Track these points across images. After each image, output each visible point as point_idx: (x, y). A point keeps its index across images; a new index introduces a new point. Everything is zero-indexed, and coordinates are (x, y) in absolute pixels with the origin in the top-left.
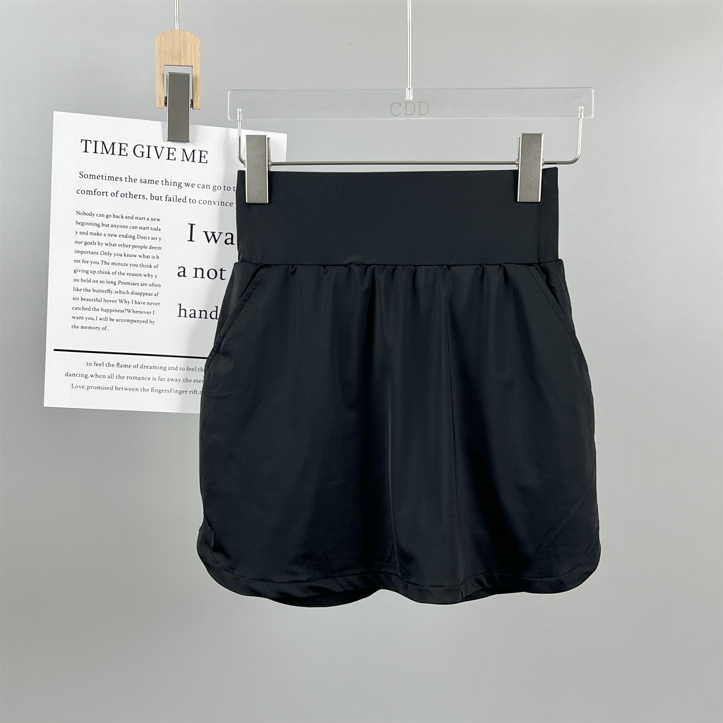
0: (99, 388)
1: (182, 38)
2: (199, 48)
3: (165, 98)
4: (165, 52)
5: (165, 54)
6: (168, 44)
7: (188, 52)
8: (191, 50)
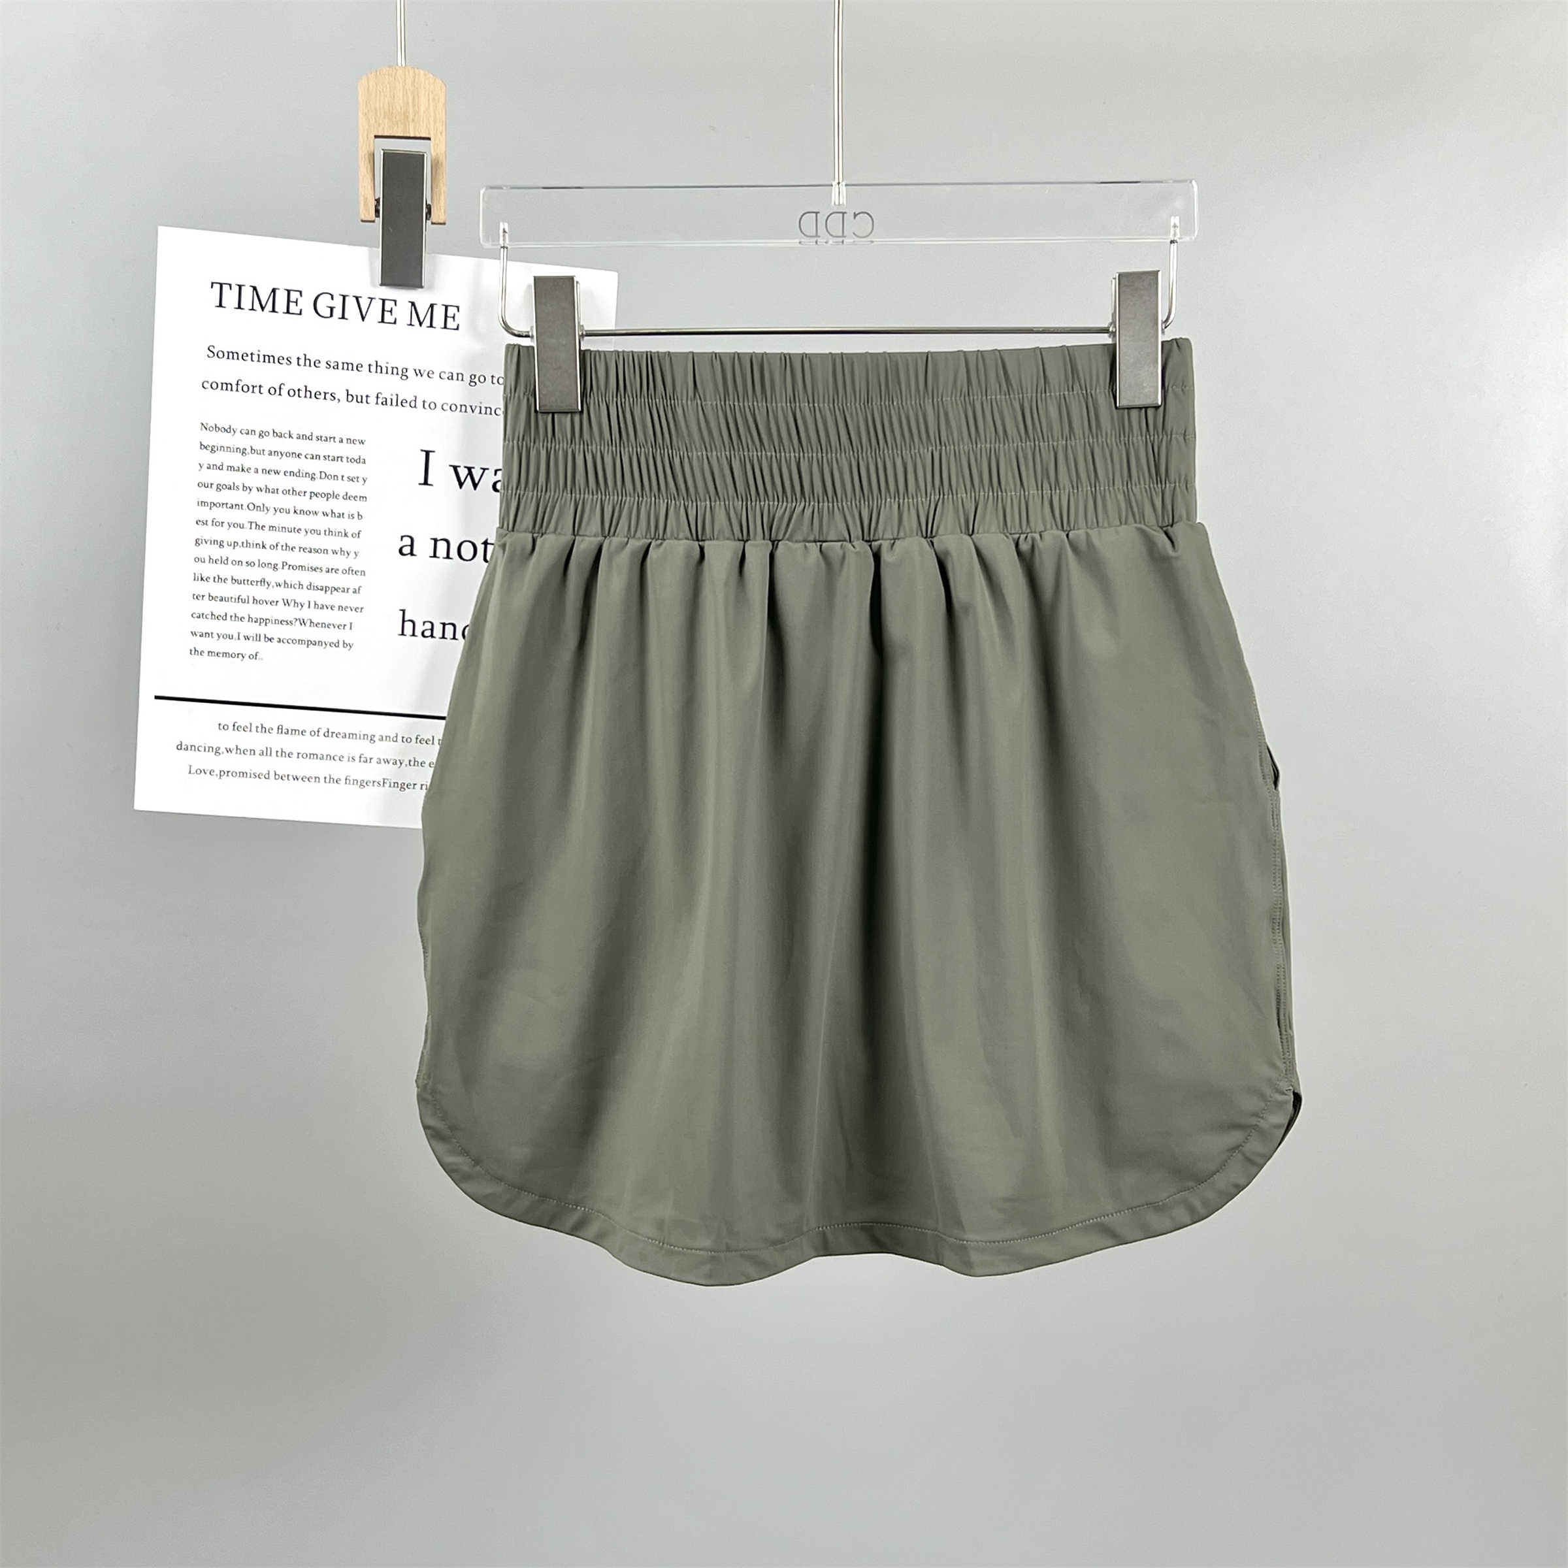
0: (243, 774)
1: (410, 83)
2: (444, 102)
3: (376, 200)
4: (376, 109)
5: (376, 115)
6: (382, 94)
7: (422, 108)
8: (427, 106)
